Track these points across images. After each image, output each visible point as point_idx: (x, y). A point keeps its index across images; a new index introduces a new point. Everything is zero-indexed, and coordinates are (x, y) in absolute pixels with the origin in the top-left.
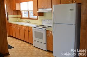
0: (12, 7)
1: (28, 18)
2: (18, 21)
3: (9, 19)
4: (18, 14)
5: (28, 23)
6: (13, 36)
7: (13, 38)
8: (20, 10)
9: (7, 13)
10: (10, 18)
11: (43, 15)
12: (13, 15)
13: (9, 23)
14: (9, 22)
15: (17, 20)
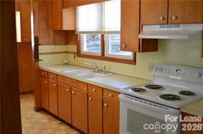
0: (50, 21)
1: (100, 55)
2: (67, 64)
3: (41, 57)
4: (67, 43)
5: (100, 71)
6: (51, 111)
7: (50, 117)
8: (75, 31)
9: (36, 39)
10: (43, 54)
11: (156, 49)
12: (54, 45)
13: (40, 71)
14: (40, 66)
15: (66, 61)
